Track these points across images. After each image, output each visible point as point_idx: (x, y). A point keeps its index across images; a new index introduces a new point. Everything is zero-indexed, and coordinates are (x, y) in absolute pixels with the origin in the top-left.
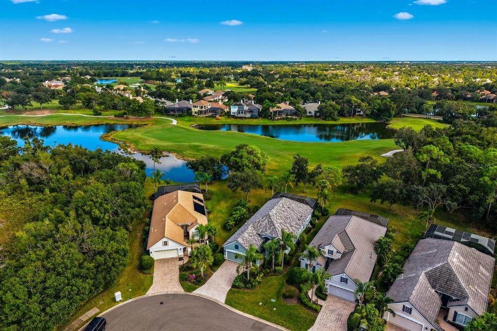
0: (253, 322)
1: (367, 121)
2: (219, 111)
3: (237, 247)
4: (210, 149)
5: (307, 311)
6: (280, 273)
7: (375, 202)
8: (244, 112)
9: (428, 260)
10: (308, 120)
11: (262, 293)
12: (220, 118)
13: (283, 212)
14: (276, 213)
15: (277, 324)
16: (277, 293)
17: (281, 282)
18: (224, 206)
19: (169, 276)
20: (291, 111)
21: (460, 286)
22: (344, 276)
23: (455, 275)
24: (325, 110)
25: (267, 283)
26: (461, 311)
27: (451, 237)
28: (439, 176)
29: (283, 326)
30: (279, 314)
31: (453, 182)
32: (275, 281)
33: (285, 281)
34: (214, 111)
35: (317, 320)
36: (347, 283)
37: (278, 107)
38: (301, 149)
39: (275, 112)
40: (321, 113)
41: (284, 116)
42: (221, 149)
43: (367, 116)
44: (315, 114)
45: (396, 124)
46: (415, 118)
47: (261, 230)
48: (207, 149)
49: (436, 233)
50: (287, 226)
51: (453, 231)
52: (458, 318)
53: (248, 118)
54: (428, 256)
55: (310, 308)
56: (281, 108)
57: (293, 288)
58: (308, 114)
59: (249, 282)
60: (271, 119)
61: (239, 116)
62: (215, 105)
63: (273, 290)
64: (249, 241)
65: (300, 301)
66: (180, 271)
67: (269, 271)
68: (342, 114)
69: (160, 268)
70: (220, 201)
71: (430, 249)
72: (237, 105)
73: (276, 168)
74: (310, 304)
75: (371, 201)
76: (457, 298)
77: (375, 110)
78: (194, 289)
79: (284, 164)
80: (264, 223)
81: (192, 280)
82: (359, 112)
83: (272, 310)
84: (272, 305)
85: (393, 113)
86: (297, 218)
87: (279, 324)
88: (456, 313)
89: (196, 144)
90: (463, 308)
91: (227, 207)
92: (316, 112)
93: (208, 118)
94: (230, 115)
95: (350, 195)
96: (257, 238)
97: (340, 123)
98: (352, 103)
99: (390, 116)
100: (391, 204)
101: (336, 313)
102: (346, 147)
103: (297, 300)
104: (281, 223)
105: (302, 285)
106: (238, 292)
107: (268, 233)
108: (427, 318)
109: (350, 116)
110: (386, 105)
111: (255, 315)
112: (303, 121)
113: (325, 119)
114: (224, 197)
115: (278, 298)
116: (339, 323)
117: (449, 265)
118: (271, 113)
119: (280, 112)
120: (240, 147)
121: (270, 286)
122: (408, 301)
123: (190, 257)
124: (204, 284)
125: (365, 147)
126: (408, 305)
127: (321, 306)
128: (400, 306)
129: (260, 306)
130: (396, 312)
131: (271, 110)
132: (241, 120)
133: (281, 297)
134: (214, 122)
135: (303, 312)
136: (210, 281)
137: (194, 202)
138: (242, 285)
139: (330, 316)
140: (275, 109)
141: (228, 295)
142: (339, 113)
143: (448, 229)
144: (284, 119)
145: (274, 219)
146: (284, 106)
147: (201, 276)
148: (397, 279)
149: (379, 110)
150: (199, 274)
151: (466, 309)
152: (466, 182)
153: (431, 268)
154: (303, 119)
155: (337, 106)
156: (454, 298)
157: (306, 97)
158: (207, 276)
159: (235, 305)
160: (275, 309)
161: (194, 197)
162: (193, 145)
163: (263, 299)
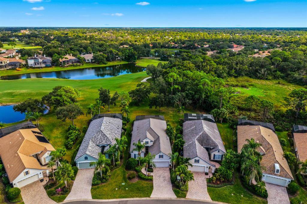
0: (118, 202)
1: (123, 63)
2: (18, 64)
3: (86, 158)
4: (23, 94)
5: (146, 182)
6: (120, 165)
7: (152, 108)
8: (39, 63)
9: (194, 132)
10: (88, 65)
11: (115, 182)
12: (20, 69)
13: (108, 127)
14: (104, 128)
15: (133, 197)
16: (123, 178)
17: (122, 171)
18: (57, 133)
19: (38, 197)
20: (75, 60)
21: (213, 141)
22: (161, 154)
23: (209, 136)
24: (98, 58)
25: (114, 174)
26: (216, 153)
27: (196, 118)
28: (180, 88)
29: (137, 197)
30: (131, 191)
31: (186, 90)
32: (119, 171)
33: (124, 169)
34: (14, 66)
35: (154, 185)
36: (163, 158)
37: (66, 58)
38: (94, 84)
39: (64, 62)
40: (96, 60)
41: (71, 64)
42: (33, 92)
43: (123, 60)
44: (92, 61)
45: (140, 63)
46: (147, 59)
47: (98, 142)
48: (21, 94)
49: (189, 118)
50: (113, 135)
51: (195, 115)
52: (215, 157)
53: (44, 67)
54: (192, 130)
55: (147, 180)
56: (68, 59)
57: (132, 172)
58: (87, 61)
59: (103, 178)
60: (62, 66)
61: (36, 66)
62: (13, 60)
63: (120, 178)
64: (93, 152)
65: (140, 178)
66: (46, 190)
67: (112, 167)
68: (108, 60)
69: (28, 194)
70: (52, 130)
71: (191, 126)
72: (32, 59)
73: (83, 99)
74: (147, 177)
75: (150, 108)
76: (213, 147)
77: (126, 56)
78: (64, 198)
79: (87, 95)
80: (99, 136)
81: (60, 193)
82: (117, 58)
83: (125, 190)
84: (125, 187)
85: (136, 57)
86: (116, 128)
87: (134, 197)
88: (214, 155)
89: (9, 91)
90: (217, 151)
91: (61, 133)
92: (92, 60)
93: (9, 71)
94: (29, 67)
95: (136, 107)
96: (97, 148)
97: (109, 65)
98: (113, 53)
99: (135, 59)
100: (160, 107)
101: (162, 176)
102: (119, 79)
103: (138, 178)
104: (110, 134)
105: (137, 168)
106: (98, 188)
107: (104, 143)
108: (207, 162)
109: (113, 60)
110: (132, 53)
111: (116, 198)
112: (85, 66)
113: (99, 64)
114: (54, 126)
115: (126, 181)
116: (166, 182)
117: (206, 132)
118: (61, 63)
119: (67, 61)
120: (56, 89)
121: (118, 176)
122: (197, 156)
123: (49, 177)
124: (70, 192)
125: (130, 78)
126: (197, 159)
127: (152, 176)
128: (193, 161)
129: (117, 191)
130: (193, 165)
131: (61, 60)
132: (39, 70)
133: (128, 180)
134: (15, 73)
135: (144, 183)
136: (73, 188)
137: (36, 136)
138: (99, 182)
139: (160, 180)
140: (64, 60)
141: (92, 192)
142: (106, 59)
143: (193, 114)
144: (71, 66)
145: (105, 132)
146: (69, 57)
147: (65, 187)
148: (184, 147)
149: (128, 56)
150: (63, 186)
151: (219, 151)
152: (192, 89)
153: (198, 136)
154: (84, 65)
155: (104, 55)
156: (212, 148)
157: (81, 50)
158: (70, 186)
159: (101, 197)
160: (127, 189)
161: (34, 132)
162: (6, 93)
163: (117, 185)
